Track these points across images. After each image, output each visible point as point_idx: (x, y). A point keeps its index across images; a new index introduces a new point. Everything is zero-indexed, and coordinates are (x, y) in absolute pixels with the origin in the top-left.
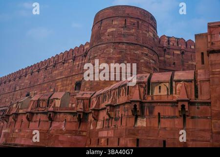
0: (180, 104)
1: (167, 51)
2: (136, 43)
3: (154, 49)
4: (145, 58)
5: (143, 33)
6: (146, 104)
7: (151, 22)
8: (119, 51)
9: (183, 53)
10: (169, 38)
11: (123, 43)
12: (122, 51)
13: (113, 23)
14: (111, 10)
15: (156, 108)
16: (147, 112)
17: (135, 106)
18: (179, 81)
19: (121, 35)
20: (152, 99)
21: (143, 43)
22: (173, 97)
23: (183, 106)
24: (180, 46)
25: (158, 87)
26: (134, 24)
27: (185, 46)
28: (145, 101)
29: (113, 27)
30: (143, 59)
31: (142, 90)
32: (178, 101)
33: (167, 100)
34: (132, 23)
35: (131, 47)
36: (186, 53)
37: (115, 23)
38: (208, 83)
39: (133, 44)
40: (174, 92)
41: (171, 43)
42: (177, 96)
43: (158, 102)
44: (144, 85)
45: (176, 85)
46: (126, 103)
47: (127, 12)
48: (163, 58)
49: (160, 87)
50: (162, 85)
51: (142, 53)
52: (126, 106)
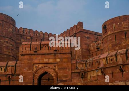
1: (23, 37)
3: (12, 38)
4: (6, 44)
5: (6, 29)
7: (11, 22)
9: (32, 38)
10: (24, 29)
18: (9, 66)
21: (5, 35)
22: (6, 73)
23: (9, 76)
24: (30, 34)
27: (33, 34)
32: (7, 75)
33: (4, 74)
36: (33, 38)
41: (25, 32)
42: (8, 72)
45: (8, 68)
48: (20, 41)
49: (1, 68)
51: (5, 41)
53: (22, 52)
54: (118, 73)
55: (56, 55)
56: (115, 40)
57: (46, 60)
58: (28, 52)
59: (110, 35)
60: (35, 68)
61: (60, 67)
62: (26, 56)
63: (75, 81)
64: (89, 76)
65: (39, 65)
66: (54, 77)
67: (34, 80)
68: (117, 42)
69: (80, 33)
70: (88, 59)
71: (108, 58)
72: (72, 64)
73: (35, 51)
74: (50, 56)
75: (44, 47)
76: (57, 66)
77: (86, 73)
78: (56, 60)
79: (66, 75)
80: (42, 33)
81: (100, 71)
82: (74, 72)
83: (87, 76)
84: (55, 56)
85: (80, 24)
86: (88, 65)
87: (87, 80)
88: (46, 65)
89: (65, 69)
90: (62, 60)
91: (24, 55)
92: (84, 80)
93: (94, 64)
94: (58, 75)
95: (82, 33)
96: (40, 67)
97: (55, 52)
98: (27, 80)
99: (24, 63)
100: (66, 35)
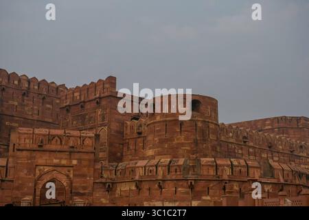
53: (19, 144)
54: (157, 190)
55: (72, 154)
56: (164, 133)
57: (56, 161)
58: (28, 146)
59: (159, 122)
60: (37, 172)
61: (77, 173)
62: (24, 152)
63: (97, 195)
64: (118, 189)
65: (45, 167)
66: (67, 188)
67: (35, 189)
68: (168, 136)
69: (109, 100)
70: (120, 164)
71: (147, 168)
72: (95, 170)
73: (39, 146)
74: (62, 155)
75: (54, 140)
76: (72, 172)
77: (115, 185)
78: (71, 162)
79: (85, 185)
81: (134, 184)
82: (97, 181)
83: (116, 189)
84: (70, 155)
85: (112, 81)
86: (118, 173)
88: (55, 168)
89: (84, 176)
90: (81, 163)
91: (22, 150)
92: (111, 195)
93: (127, 173)
94: (74, 185)
96: (46, 170)
97: (72, 150)
98: (26, 189)
99: (21, 163)
100: (80, 96)
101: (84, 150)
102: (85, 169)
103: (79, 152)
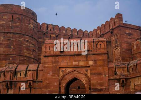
0: (29, 82)
1: (46, 34)
2: (20, 33)
3: (33, 36)
5: (25, 25)
6: (13, 82)
7: (32, 17)
8: (7, 38)
9: (57, 36)
10: (47, 25)
11: (10, 33)
12: (10, 38)
13: (3, 17)
14: (2, 8)
15: (18, 84)
16: (13, 86)
17: (7, 83)
18: (30, 70)
19: (9, 27)
20: (16, 79)
21: (25, 33)
22: (26, 78)
23: (30, 83)
24: (55, 31)
25: (20, 73)
26: (19, 19)
27: (59, 31)
28: (13, 80)
29: (3, 21)
30: (25, 44)
31: (12, 75)
32: (28, 81)
33: (24, 80)
34: (18, 18)
35: (16, 36)
36: (59, 36)
37: (5, 17)
38: (42, 71)
39: (18, 33)
40: (27, 76)
41: (49, 29)
42: (28, 78)
43: (19, 81)
44: (13, 72)
45: (28, 72)
46: (3, 82)
47: (14, 10)
49: (21, 73)
50: (22, 72)
51: (24, 40)
52: (3, 83)
53: (46, 52)
57: (75, 63)
58: (52, 53)
60: (61, 73)
61: (94, 72)
62: (50, 58)
63: (114, 90)
64: (132, 84)
65: (67, 69)
66: (86, 85)
67: (60, 87)
69: (119, 29)
70: (131, 62)
72: (109, 68)
76: (89, 71)
77: (128, 81)
78: (88, 63)
79: (101, 82)
80: (69, 29)
82: (111, 78)
84: (87, 57)
85: (119, 16)
86: (131, 70)
87: (129, 89)
88: (75, 69)
89: (100, 74)
90: (96, 63)
91: (48, 56)
92: (126, 89)
94: (91, 82)
95: (121, 27)
96: (67, 71)
98: (52, 88)
99: (48, 67)
100: (100, 32)
101: (98, 52)
102: (100, 68)
103: (94, 54)
